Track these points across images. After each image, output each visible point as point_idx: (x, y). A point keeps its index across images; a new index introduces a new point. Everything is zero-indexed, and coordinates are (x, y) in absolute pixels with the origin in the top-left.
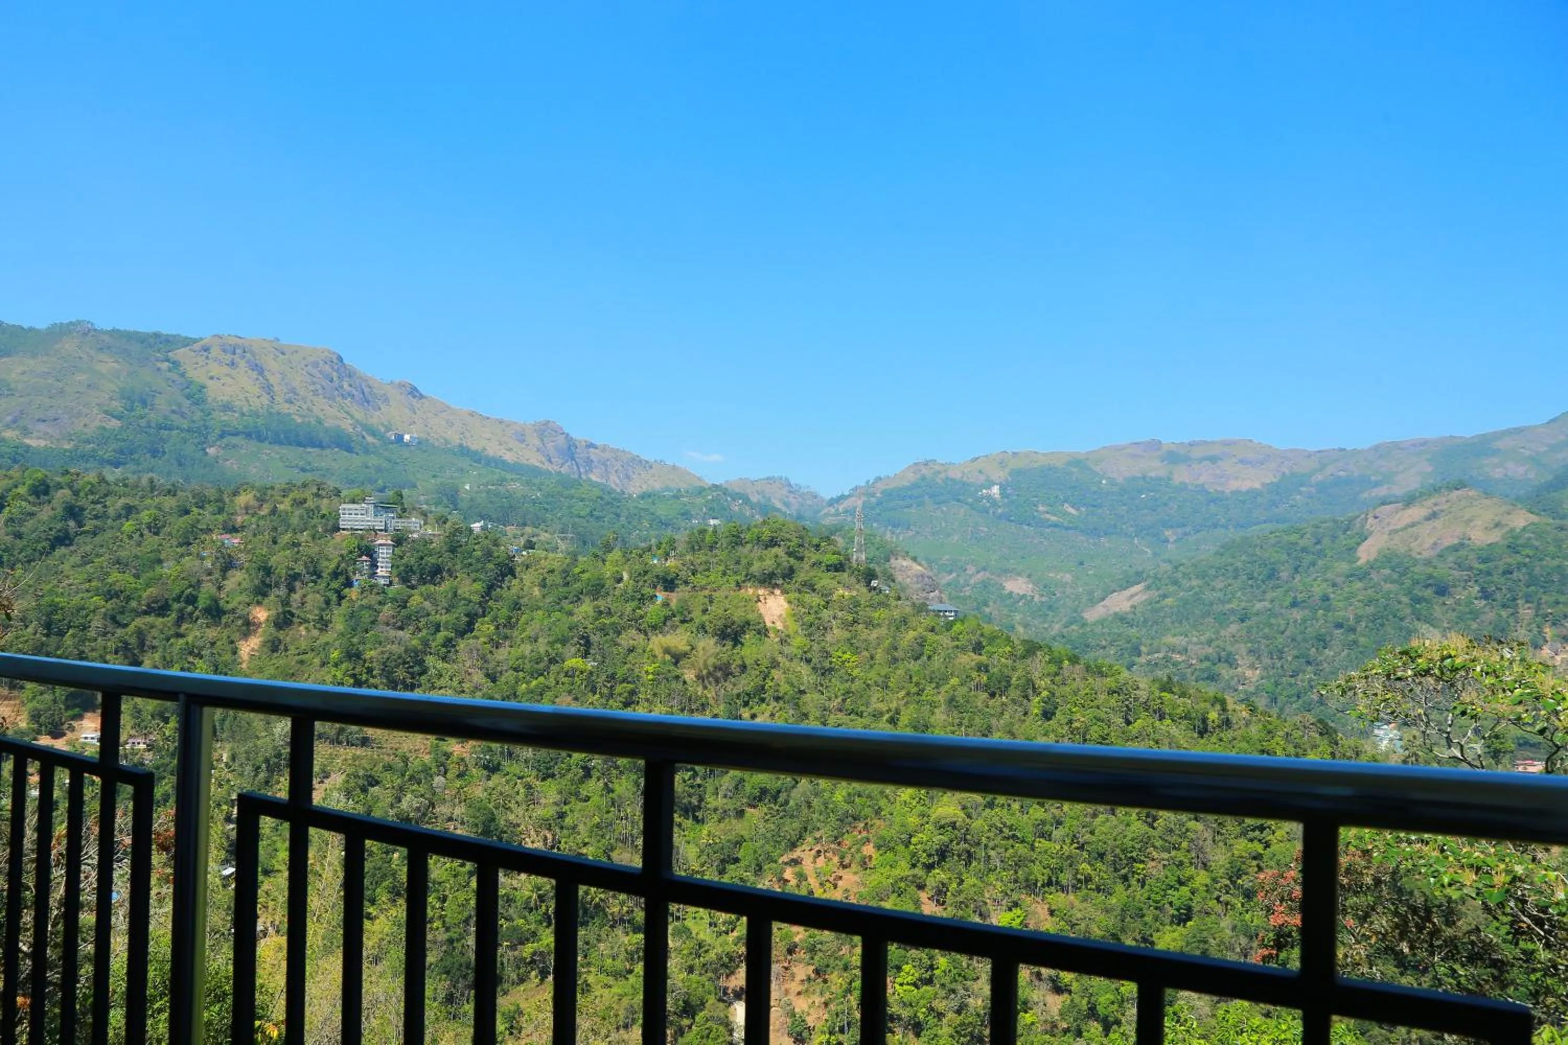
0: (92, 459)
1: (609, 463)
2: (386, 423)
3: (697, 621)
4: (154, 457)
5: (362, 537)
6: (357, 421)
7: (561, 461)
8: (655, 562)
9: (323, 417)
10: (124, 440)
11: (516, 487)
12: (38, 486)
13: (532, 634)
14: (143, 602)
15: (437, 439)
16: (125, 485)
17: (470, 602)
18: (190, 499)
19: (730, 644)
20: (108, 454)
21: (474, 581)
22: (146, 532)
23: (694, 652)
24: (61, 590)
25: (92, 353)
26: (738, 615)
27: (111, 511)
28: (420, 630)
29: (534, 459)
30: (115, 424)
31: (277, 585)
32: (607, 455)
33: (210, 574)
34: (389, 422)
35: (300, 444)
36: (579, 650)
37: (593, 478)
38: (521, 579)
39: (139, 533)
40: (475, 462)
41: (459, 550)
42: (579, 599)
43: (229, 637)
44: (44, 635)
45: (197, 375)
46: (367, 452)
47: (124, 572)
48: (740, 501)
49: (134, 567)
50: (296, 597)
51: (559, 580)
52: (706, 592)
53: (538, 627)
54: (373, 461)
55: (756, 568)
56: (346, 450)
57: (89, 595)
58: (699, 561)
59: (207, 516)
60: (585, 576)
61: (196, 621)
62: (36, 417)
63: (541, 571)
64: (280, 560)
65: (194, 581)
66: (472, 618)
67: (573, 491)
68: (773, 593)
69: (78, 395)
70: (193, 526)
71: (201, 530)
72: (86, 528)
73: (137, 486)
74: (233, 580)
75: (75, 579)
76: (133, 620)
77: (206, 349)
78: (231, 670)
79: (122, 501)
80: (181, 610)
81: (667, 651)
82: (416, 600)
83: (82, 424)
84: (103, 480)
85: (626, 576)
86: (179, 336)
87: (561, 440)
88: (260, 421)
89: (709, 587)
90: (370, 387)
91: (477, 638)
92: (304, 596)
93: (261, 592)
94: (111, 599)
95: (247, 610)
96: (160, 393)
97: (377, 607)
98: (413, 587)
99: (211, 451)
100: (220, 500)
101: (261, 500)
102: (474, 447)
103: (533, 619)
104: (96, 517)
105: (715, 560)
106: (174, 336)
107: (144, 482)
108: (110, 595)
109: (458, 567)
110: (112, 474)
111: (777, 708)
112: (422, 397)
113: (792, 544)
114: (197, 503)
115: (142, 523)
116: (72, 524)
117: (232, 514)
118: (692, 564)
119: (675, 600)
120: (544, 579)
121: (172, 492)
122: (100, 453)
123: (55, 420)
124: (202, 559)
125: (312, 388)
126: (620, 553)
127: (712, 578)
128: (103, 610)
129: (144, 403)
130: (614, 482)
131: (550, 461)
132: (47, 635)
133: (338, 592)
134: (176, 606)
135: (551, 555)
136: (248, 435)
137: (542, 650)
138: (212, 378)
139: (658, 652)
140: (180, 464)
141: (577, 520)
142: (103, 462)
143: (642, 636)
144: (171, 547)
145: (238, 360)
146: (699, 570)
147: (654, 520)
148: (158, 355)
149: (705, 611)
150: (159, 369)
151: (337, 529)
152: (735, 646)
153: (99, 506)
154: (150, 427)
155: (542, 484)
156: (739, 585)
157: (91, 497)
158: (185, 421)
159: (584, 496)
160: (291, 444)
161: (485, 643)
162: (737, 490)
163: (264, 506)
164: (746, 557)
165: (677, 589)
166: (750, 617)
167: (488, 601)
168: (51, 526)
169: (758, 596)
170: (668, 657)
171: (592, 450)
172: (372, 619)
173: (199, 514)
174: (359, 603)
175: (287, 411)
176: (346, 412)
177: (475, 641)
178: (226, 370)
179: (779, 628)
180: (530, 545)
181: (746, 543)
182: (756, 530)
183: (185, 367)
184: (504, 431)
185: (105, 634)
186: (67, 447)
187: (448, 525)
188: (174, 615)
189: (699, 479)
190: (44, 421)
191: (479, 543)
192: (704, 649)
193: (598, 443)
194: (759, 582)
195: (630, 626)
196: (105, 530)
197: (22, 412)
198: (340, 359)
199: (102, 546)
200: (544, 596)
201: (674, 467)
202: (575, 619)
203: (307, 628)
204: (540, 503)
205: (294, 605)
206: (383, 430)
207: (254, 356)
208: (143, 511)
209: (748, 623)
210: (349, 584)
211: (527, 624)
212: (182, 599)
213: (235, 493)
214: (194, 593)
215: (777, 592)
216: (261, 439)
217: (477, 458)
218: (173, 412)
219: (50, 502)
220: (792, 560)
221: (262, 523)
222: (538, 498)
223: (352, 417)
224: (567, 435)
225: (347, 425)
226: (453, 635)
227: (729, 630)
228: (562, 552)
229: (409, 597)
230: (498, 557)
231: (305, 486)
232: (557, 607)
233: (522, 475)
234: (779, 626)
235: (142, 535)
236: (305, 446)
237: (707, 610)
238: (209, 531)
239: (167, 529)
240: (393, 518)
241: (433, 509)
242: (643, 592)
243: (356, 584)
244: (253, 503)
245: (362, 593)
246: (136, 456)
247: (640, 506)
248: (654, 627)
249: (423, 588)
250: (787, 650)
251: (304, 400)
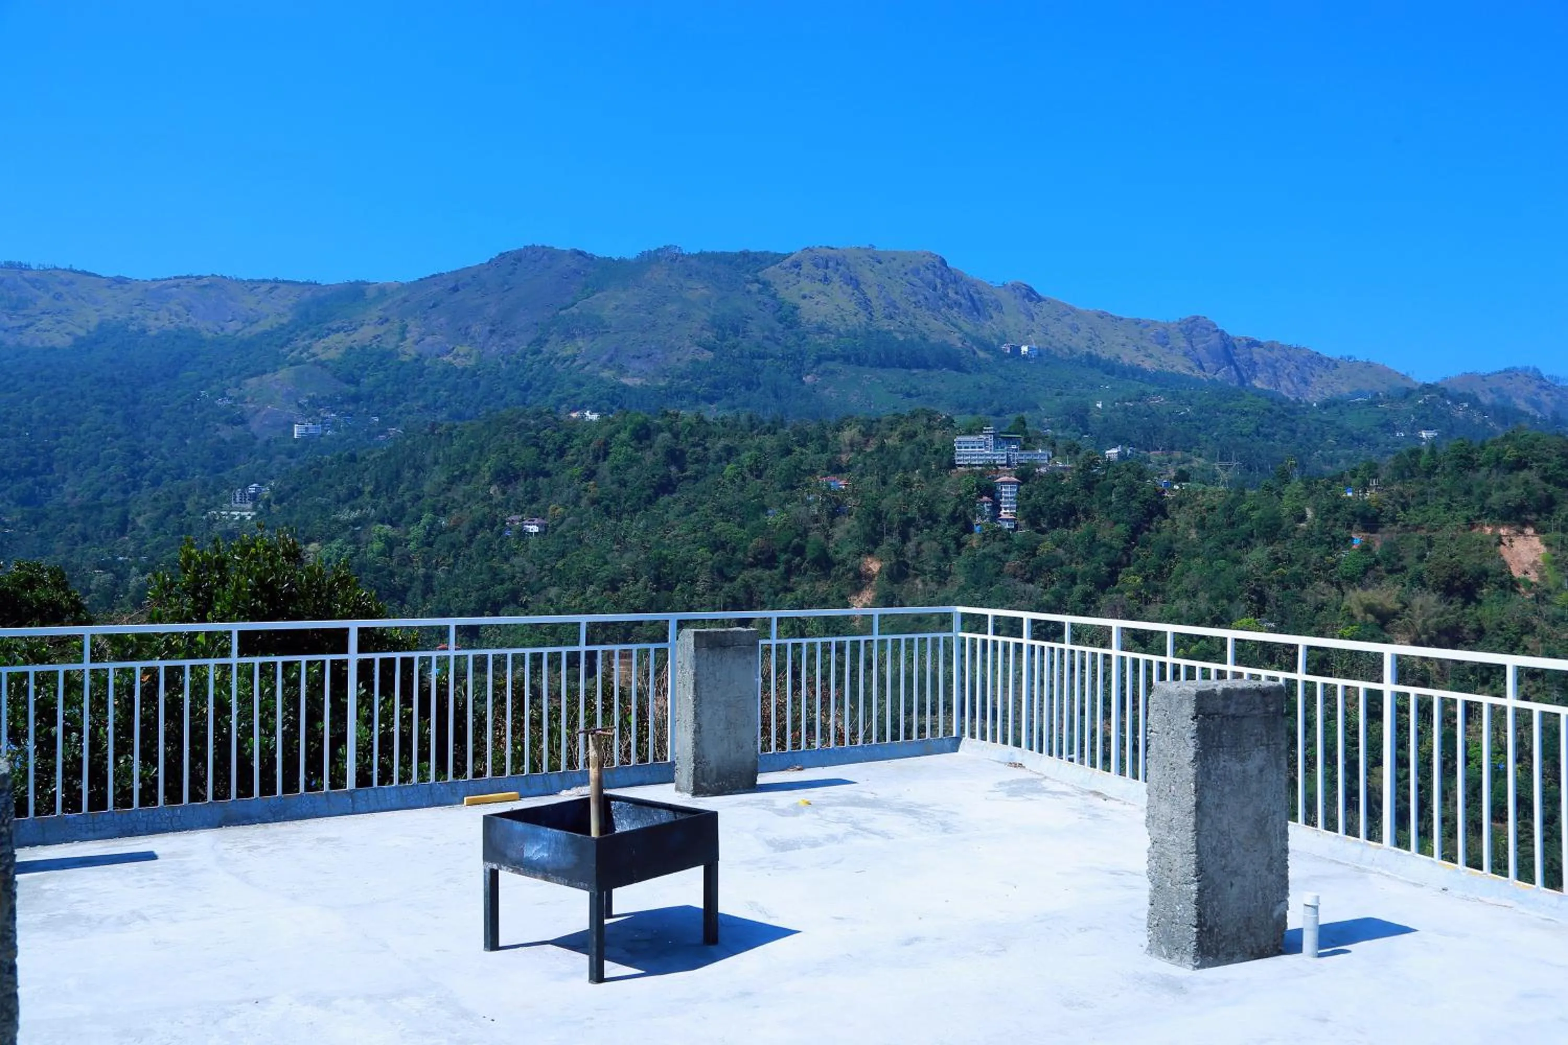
0: (686, 396)
1: (1278, 365)
2: (999, 334)
3: (1411, 571)
4: (750, 390)
5: (982, 474)
6: (966, 334)
7: (1215, 367)
8: (1350, 494)
9: (926, 332)
10: (718, 374)
11: (1159, 401)
12: (638, 431)
13: (1190, 587)
14: (749, 554)
15: (1061, 350)
16: (724, 425)
17: (1111, 547)
18: (791, 436)
19: (1458, 601)
20: (702, 389)
21: (1116, 523)
22: (748, 475)
23: (1407, 611)
24: (668, 542)
25: (682, 280)
26: (1470, 562)
27: (711, 454)
28: (1053, 583)
29: (1180, 366)
30: (708, 355)
31: (890, 532)
32: (1276, 354)
33: (817, 521)
34: (1004, 333)
35: (903, 365)
36: (1250, 608)
37: (1258, 384)
38: (1174, 520)
39: (741, 476)
40: (1108, 374)
41: (1096, 486)
42: (1249, 543)
43: (839, 591)
44: (654, 590)
45: (790, 295)
46: (979, 370)
47: (728, 521)
48: (1466, 405)
49: (739, 515)
50: (911, 545)
51: (1221, 519)
52: (1423, 533)
53: (1197, 577)
54: (986, 379)
55: (1495, 498)
56: (956, 370)
57: (695, 546)
58: (1411, 491)
59: (810, 455)
60: (1255, 515)
61: (805, 573)
62: (631, 355)
63: (1197, 508)
64: (891, 502)
65: (800, 531)
66: (1115, 567)
67: (1232, 404)
68: (1522, 533)
69: (670, 327)
70: (796, 467)
71: (805, 471)
72: (688, 473)
73: (736, 425)
74: (842, 527)
75: (681, 529)
76: (740, 573)
77: (797, 265)
78: (843, 628)
79: (722, 442)
80: (788, 562)
81: (1369, 609)
82: (1046, 547)
83: (675, 358)
84: (701, 420)
85: (1309, 513)
86: (767, 252)
87: (1214, 340)
88: (858, 342)
89: (1426, 525)
90: (979, 293)
91: (1121, 592)
92: (920, 544)
93: (872, 542)
94: (716, 550)
95: (858, 561)
96: (751, 318)
97: (1002, 555)
98: (1043, 532)
99: (808, 379)
100: (824, 437)
101: (867, 435)
102: (1105, 356)
103: (1190, 569)
104: (697, 461)
105: (1435, 490)
106: (763, 254)
107: (743, 417)
108: (717, 546)
109: (1096, 506)
110: (711, 413)
111: (1533, 689)
112: (1040, 299)
113: (1551, 465)
114: (798, 441)
115: (743, 466)
116: (673, 469)
117: (837, 452)
118: (1402, 496)
119: (1378, 544)
120: (1203, 519)
121: (771, 431)
122: (695, 388)
123: (649, 355)
124: (808, 504)
125: (913, 299)
126: (1301, 485)
127: (1431, 514)
128: (710, 563)
129: (736, 331)
130: (1286, 389)
131: (1201, 367)
132: (657, 590)
133: (956, 539)
134: (784, 557)
135: (1211, 489)
136: (847, 359)
137: (1203, 606)
138: (804, 297)
139: (1357, 611)
140: (776, 396)
141: (1239, 439)
142: (697, 399)
143: (1335, 590)
144: (774, 491)
145: (832, 274)
146: (1412, 503)
147: (1342, 435)
148: (748, 276)
149: (1421, 558)
150: (749, 292)
151: (952, 465)
152: (1465, 604)
153: (699, 449)
154: (742, 357)
155: (1192, 396)
156: (1470, 523)
157: (690, 439)
158: (779, 348)
159: (1246, 409)
160: (894, 366)
161: (1132, 598)
162: (1460, 390)
163: (871, 441)
164: (1480, 485)
165: (1380, 530)
166: (1489, 565)
167: (1133, 547)
168: (654, 472)
169: (1500, 537)
170: (1370, 618)
171: (1255, 349)
172: (997, 570)
173: (802, 454)
174: (981, 551)
175: (886, 328)
176: (952, 324)
177: (1119, 595)
178: (820, 286)
179: (1533, 580)
180: (1183, 477)
181: (1481, 465)
182: (1495, 449)
183: (776, 287)
184: (1141, 333)
185: (712, 589)
186: (662, 384)
187: (1080, 457)
188: (782, 568)
189: (1404, 377)
190: (639, 358)
191: (1118, 477)
192: (1421, 607)
193: (1263, 340)
194: (1502, 518)
195: (1319, 577)
196: (706, 475)
197: (617, 350)
198: (943, 262)
199: (704, 492)
200: (1203, 540)
201: (1369, 365)
202: (1244, 568)
203: (923, 581)
204: (1190, 421)
205: (910, 554)
206: (996, 342)
207: (848, 269)
208: (743, 452)
209: (1485, 573)
210: (969, 529)
211: (1183, 574)
212: (790, 549)
213: (839, 428)
214: (802, 543)
215: (1530, 531)
216: (860, 362)
217: (1111, 369)
218: (767, 338)
219: (651, 447)
220: (1551, 488)
221: (869, 461)
222: (1187, 414)
223: (960, 329)
224: (1222, 332)
225: (955, 339)
226: (1092, 588)
227: (1457, 583)
228: (1224, 483)
229: (1039, 542)
230: (1144, 492)
231: (914, 416)
232: (1221, 553)
233: (1166, 386)
234: (1533, 577)
235: (744, 479)
236: (909, 368)
237: (1425, 556)
238: (813, 472)
239: (769, 472)
240: (1016, 450)
241: (1060, 434)
242: (1333, 533)
243: (977, 529)
244: (858, 438)
245: (984, 539)
246: (728, 390)
247: (1323, 418)
248: (1351, 579)
249: (1056, 532)
250: (1545, 609)
251: (906, 314)
